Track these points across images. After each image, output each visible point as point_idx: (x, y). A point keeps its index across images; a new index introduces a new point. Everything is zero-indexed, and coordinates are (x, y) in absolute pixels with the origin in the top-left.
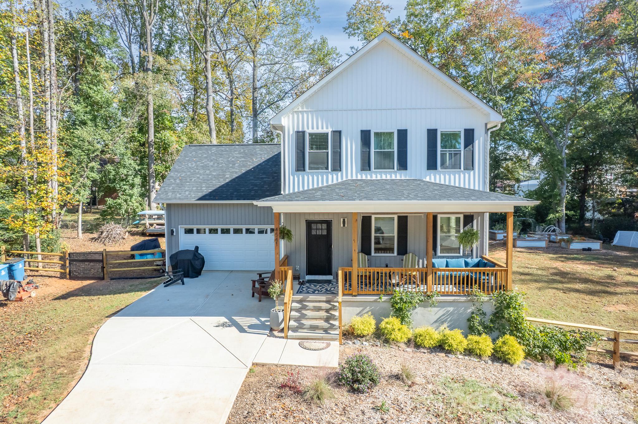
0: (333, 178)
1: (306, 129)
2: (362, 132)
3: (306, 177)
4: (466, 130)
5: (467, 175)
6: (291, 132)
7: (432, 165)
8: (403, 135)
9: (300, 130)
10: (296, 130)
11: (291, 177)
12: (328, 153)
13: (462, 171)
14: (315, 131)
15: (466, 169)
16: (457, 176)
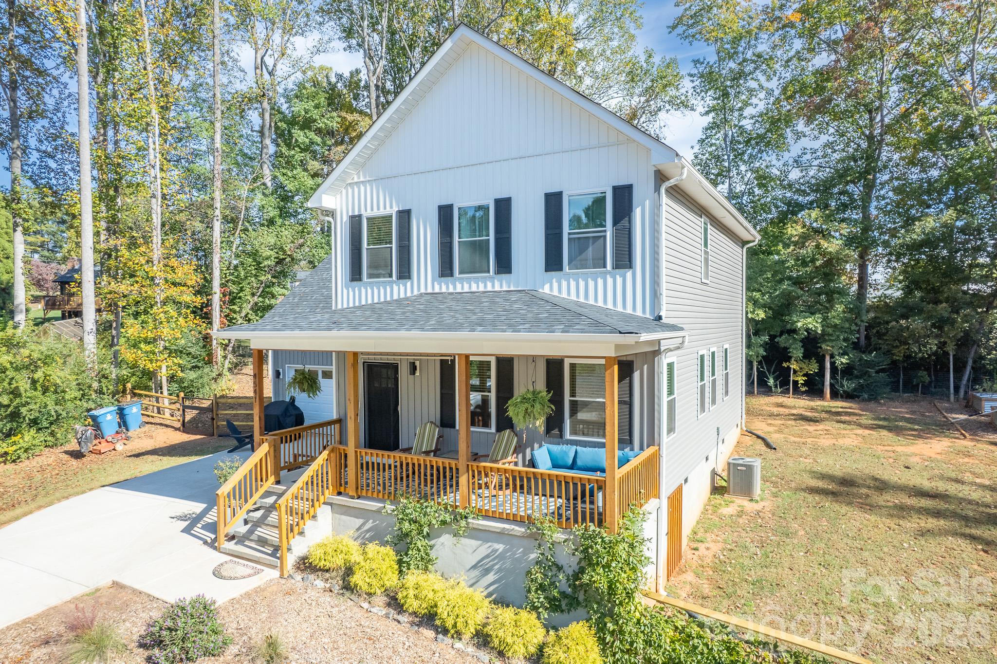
0: (400, 290)
1: (363, 212)
2: (441, 208)
3: (363, 291)
4: (616, 189)
5: (619, 280)
6: (345, 218)
7: (553, 262)
8: (503, 206)
9: (356, 213)
10: (350, 214)
11: (345, 291)
12: (391, 248)
13: (609, 272)
14: (376, 213)
15: (617, 266)
16: (600, 282)
